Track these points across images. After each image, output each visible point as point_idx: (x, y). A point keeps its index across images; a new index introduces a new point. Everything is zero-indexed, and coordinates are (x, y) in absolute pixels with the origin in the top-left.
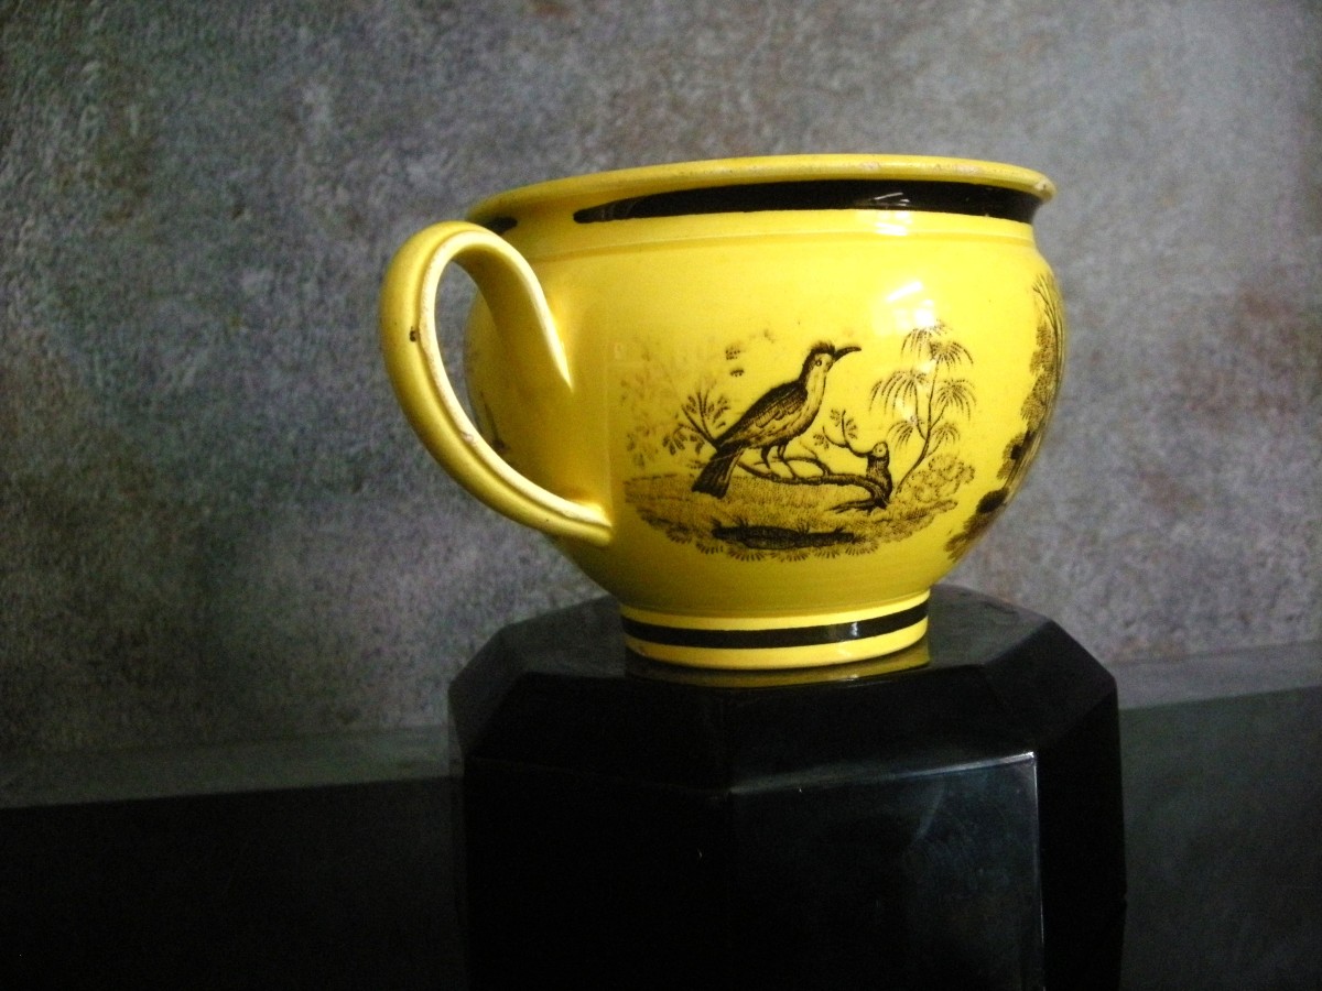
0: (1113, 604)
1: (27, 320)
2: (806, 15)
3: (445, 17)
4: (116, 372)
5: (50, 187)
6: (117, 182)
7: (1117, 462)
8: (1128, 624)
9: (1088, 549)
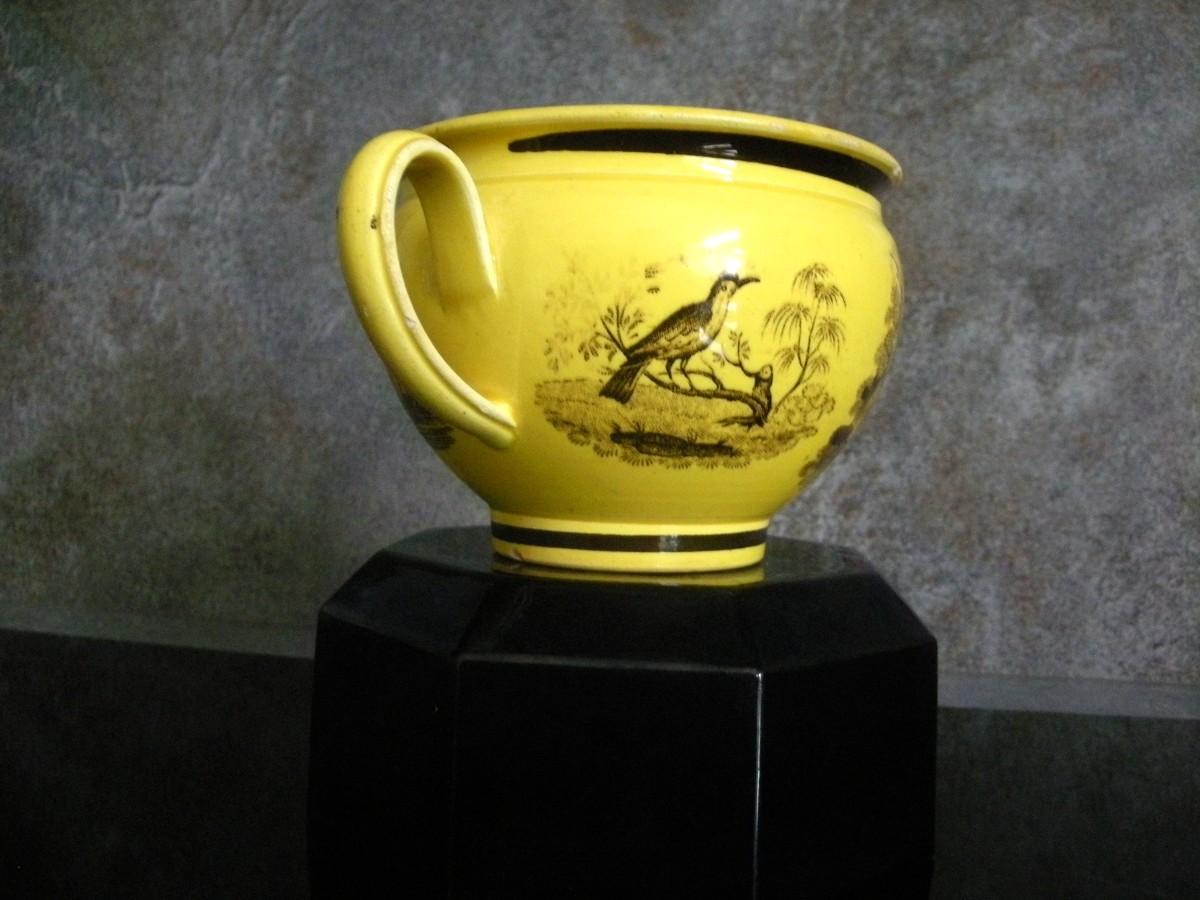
0: (1141, 622)
1: (217, 274)
2: (874, 47)
3: (558, 45)
4: (277, 320)
5: (244, 172)
6: (292, 170)
7: (1155, 483)
8: (1156, 646)
9: (1118, 566)
